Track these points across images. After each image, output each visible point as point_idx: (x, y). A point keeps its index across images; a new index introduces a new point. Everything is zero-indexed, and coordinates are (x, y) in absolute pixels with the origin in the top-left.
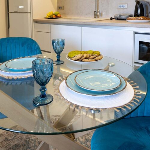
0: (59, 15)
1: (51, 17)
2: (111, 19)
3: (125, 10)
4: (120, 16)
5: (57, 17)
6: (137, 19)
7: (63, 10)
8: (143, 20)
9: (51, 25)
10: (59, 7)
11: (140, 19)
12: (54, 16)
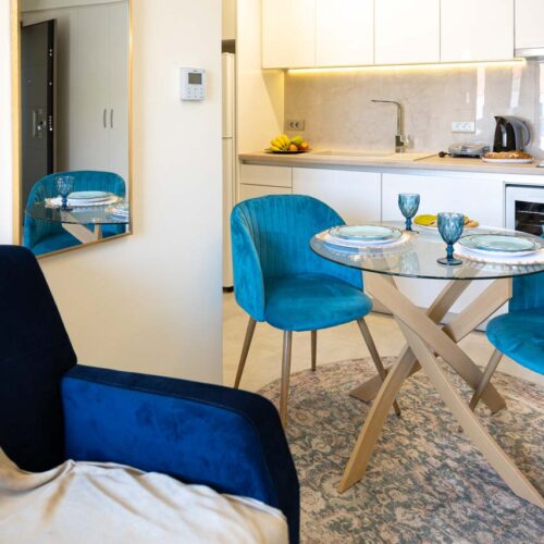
0: (304, 145)
1: (285, 150)
2: (442, 155)
3: (469, 136)
4: (464, 148)
5: (301, 150)
6: (506, 158)
7: (303, 129)
8: (518, 158)
9: (295, 169)
10: (291, 124)
11: (513, 158)
12: (293, 148)
